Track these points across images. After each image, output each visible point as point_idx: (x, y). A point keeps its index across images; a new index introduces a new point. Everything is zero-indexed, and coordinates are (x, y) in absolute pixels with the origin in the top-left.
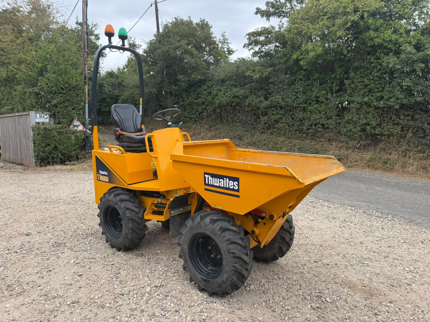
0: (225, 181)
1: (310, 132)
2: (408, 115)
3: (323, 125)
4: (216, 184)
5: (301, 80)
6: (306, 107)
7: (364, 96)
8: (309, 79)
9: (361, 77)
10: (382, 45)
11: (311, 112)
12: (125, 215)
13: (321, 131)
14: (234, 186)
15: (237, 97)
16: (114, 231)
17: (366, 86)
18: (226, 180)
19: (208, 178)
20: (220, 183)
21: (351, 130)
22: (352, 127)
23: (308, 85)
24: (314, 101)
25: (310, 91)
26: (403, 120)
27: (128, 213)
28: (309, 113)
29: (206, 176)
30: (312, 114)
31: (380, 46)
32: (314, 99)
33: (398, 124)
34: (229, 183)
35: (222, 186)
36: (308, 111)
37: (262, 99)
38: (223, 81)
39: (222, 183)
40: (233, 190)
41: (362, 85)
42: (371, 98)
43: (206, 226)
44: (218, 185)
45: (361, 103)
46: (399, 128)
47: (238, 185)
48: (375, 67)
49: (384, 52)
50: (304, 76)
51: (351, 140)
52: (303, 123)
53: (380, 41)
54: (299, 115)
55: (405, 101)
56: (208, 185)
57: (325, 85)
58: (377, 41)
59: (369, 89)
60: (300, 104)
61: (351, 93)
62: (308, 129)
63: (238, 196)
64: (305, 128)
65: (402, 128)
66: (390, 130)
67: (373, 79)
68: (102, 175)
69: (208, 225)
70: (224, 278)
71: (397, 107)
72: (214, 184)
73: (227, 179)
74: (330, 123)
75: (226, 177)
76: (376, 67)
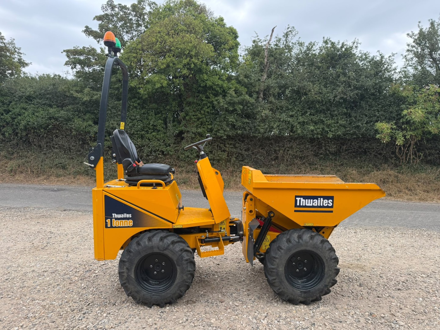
0: (319, 201)
1: (150, 159)
2: (231, 144)
3: (163, 152)
4: (309, 205)
5: (136, 107)
6: (144, 134)
7: (197, 127)
8: (143, 108)
9: (194, 111)
10: (212, 87)
11: (149, 140)
12: (182, 259)
13: (161, 158)
14: (328, 203)
15: (56, 119)
16: (149, 285)
17: (199, 119)
18: (320, 199)
19: (300, 200)
20: (314, 203)
21: (188, 156)
22: (189, 154)
23: (144, 113)
24: (151, 129)
25: (146, 119)
26: (228, 148)
27: (185, 256)
28: (147, 140)
29: (297, 198)
30: (151, 142)
31: (211, 88)
32: (152, 127)
33: (224, 151)
34: (323, 202)
35: (316, 205)
36: (146, 138)
37: (90, 122)
38: (29, 99)
39: (316, 203)
40: (328, 207)
41: (196, 118)
42: (204, 129)
43: (307, 243)
44: (311, 205)
45: (195, 134)
46: (226, 154)
47: (333, 203)
48: (205, 104)
49: (212, 93)
50: (139, 104)
51: (189, 165)
52: (143, 149)
53: (211, 84)
54: (138, 142)
55: (230, 134)
56: (300, 206)
57: (160, 115)
58: (209, 83)
59: (202, 122)
60: (137, 131)
61: (185, 124)
62: (148, 156)
63: (332, 212)
64: (145, 155)
65: (228, 154)
66: (220, 156)
67: (204, 114)
68: (116, 219)
69: (309, 242)
70: (327, 282)
71: (225, 137)
72: (307, 205)
73: (322, 199)
74: (169, 150)
75: (321, 197)
76: (207, 104)
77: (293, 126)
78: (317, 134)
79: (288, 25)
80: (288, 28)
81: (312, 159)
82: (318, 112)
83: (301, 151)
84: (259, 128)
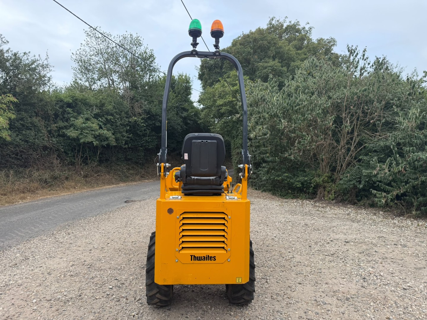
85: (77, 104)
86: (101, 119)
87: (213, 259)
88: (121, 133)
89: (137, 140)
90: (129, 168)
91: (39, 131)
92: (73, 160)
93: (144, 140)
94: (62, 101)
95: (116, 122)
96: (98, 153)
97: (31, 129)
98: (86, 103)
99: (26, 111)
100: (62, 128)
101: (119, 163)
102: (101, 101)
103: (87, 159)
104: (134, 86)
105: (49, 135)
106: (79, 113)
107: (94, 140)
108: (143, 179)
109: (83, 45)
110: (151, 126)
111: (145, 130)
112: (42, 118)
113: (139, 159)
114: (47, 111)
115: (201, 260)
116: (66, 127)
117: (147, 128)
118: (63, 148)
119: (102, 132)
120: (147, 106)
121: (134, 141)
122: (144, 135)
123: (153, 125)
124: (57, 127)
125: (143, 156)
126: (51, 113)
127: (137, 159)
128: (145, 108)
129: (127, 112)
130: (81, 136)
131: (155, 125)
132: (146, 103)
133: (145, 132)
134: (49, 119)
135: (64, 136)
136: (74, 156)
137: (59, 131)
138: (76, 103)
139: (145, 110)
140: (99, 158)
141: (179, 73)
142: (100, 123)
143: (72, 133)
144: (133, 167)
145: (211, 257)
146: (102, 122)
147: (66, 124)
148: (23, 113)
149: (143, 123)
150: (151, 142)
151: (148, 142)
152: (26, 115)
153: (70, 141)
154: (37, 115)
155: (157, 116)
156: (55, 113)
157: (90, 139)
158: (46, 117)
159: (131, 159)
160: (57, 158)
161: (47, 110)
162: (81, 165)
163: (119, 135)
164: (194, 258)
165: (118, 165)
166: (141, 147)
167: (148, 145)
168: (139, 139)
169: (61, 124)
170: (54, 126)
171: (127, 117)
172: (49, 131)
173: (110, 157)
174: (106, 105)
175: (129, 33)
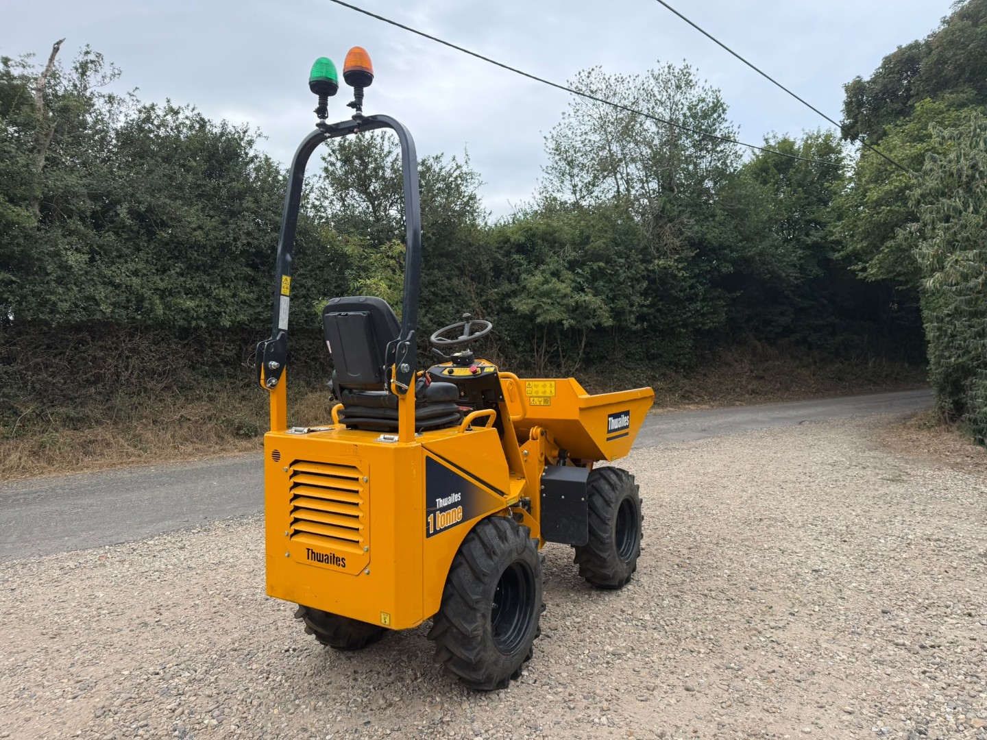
4: (616, 427)
14: (627, 421)
19: (611, 421)
29: (609, 419)
35: (620, 426)
40: (626, 427)
56: (610, 431)
63: (627, 434)
68: (442, 510)
75: (623, 413)
77: (141, 299)
78: (198, 318)
79: (88, 45)
80: (87, 53)
81: (186, 376)
82: (193, 268)
83: (159, 359)
84: (53, 298)
85: (534, 245)
86: (580, 271)
87: (341, 563)
88: (627, 297)
89: (671, 311)
90: (654, 377)
91: (465, 303)
92: (529, 359)
93: (690, 311)
94: (507, 241)
95: (616, 273)
96: (583, 345)
97: (449, 301)
98: (552, 240)
99: (440, 267)
100: (508, 295)
101: (632, 365)
102: (582, 232)
103: (559, 356)
104: (667, 186)
105: (484, 311)
106: (540, 261)
107: (565, 316)
108: (687, 401)
109: (566, 115)
110: (709, 276)
111: (692, 287)
112: (472, 279)
113: (680, 355)
114: (480, 264)
115: (322, 562)
116: (514, 293)
117: (697, 282)
118: (508, 335)
119: (583, 299)
120: (696, 228)
121: (665, 314)
122: (692, 299)
123: (716, 273)
124: (497, 293)
125: (691, 348)
126: (487, 266)
127: (675, 355)
128: (689, 234)
129: (646, 248)
130: (539, 311)
131: (719, 271)
132: (692, 221)
133: (693, 291)
134: (485, 279)
135: (509, 310)
136: (532, 350)
137: (502, 300)
138: (532, 241)
139: (689, 239)
140: (584, 353)
141: (807, 131)
142: (579, 280)
143: (522, 305)
144: (664, 374)
145: (338, 559)
146: (582, 276)
147: (515, 286)
148: (436, 271)
149: (681, 269)
150: (711, 313)
151: (703, 315)
152: (439, 274)
153: (521, 320)
154: (462, 271)
155: (725, 249)
156: (495, 266)
157: (554, 315)
158: (478, 277)
159: (661, 356)
160: (498, 355)
161: (480, 261)
162: (545, 367)
163: (621, 303)
164: (313, 555)
165: (629, 369)
166: (685, 325)
167: (701, 323)
168: (678, 309)
169: (506, 287)
170: (493, 293)
171: (643, 261)
172: (484, 302)
173: (608, 352)
174: (592, 239)
175: (663, 64)
